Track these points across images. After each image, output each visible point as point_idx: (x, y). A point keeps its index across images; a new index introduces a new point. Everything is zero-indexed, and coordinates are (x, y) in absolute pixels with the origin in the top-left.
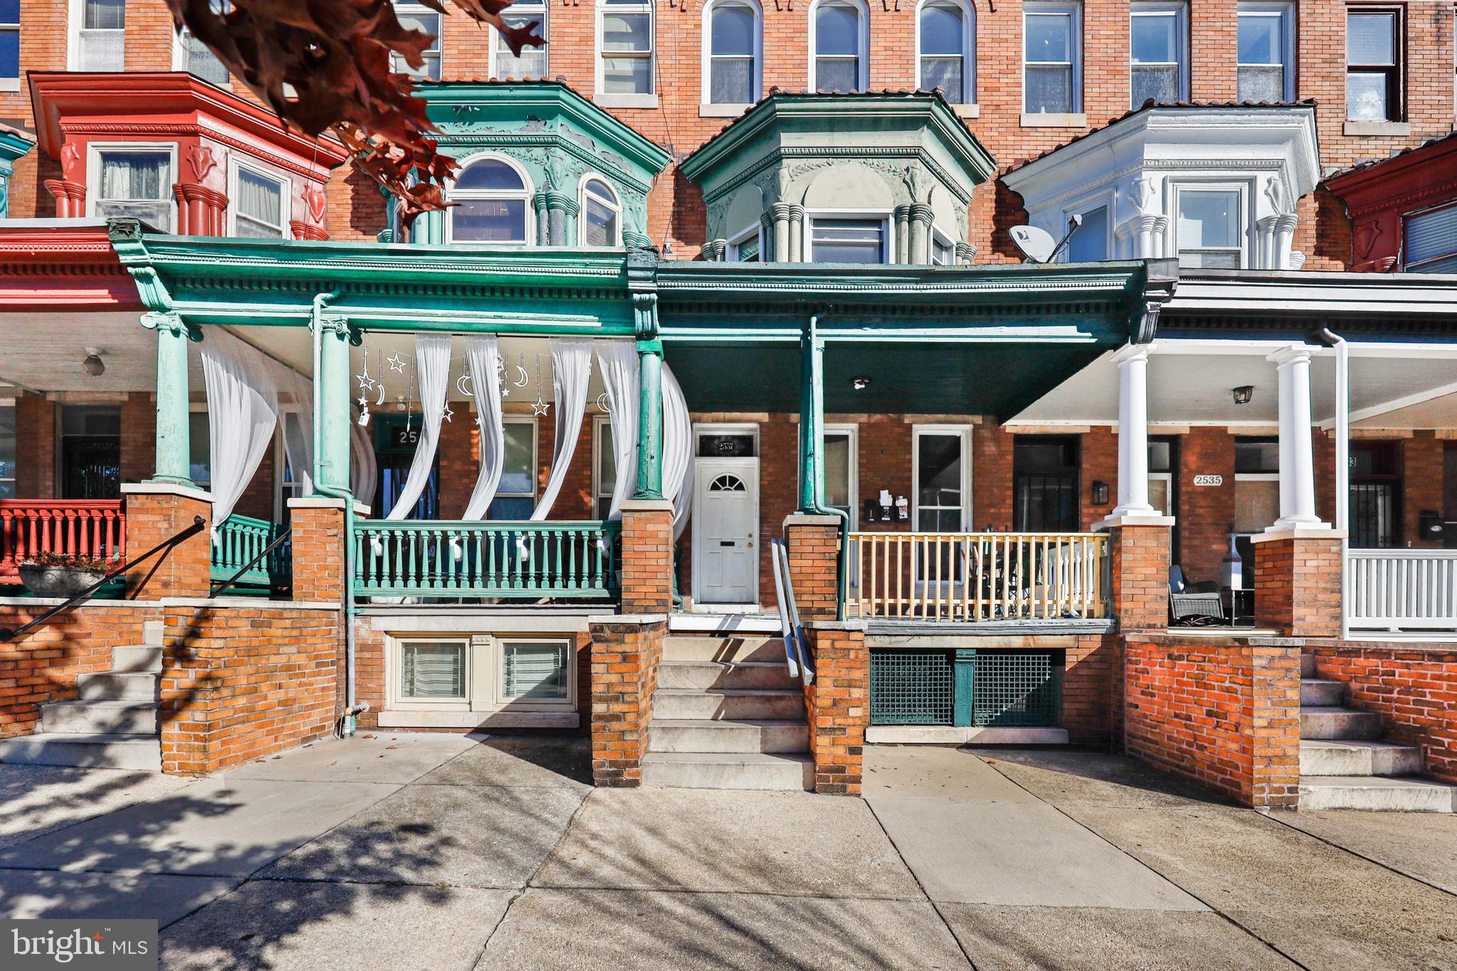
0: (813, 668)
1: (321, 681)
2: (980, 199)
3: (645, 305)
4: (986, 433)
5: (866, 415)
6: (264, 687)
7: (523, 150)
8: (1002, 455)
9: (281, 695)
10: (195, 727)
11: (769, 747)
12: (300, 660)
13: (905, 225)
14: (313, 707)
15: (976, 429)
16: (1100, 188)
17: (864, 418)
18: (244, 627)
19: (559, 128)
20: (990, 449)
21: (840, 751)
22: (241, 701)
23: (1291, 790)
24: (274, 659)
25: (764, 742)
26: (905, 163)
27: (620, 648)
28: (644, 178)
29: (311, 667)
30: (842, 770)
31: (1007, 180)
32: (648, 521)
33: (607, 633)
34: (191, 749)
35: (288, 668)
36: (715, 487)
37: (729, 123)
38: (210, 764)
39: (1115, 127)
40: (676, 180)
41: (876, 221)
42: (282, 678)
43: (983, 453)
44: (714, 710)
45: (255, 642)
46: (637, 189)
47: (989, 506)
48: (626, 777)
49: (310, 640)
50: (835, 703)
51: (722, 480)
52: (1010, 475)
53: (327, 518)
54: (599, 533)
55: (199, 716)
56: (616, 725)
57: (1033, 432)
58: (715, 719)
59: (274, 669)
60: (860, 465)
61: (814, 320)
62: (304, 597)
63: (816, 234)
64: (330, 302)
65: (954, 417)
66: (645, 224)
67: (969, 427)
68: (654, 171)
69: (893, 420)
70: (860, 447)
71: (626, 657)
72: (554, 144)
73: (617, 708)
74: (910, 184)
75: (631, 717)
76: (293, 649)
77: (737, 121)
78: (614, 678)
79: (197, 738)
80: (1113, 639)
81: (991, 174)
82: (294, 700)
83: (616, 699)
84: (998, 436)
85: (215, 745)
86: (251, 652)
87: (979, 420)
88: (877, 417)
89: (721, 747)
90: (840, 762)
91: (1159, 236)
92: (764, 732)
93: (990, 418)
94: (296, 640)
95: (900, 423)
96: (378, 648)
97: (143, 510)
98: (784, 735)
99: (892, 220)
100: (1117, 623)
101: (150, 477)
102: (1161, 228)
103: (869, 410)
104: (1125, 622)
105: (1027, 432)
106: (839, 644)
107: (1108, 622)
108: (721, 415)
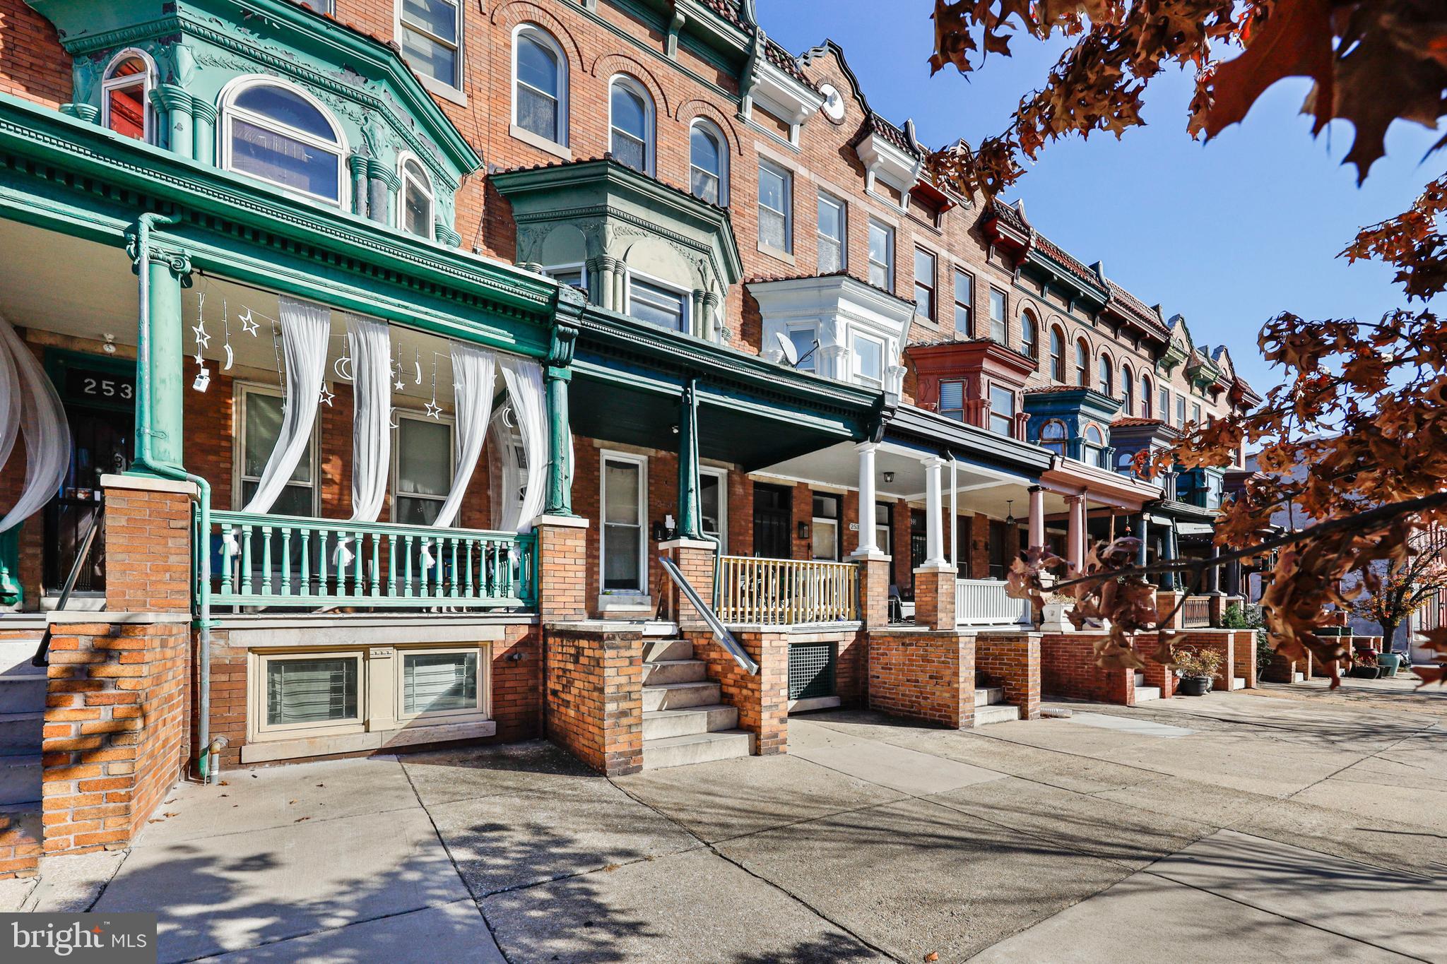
0: (756, 662)
1: (178, 714)
3: (566, 337)
4: (736, 478)
5: (654, 450)
7: (333, 98)
8: (746, 495)
10: (98, 785)
11: (713, 727)
13: (700, 306)
14: (173, 747)
15: (729, 473)
16: (810, 317)
17: (652, 452)
19: (381, 92)
20: (739, 490)
21: (775, 722)
22: (150, 744)
23: (971, 717)
25: (709, 723)
26: (703, 257)
27: (628, 653)
28: (455, 175)
29: (176, 696)
30: (776, 736)
31: (749, 288)
32: (565, 537)
33: (618, 640)
34: (101, 815)
37: (557, 162)
39: (824, 279)
40: (486, 188)
42: (166, 712)
43: (734, 494)
44: (659, 702)
46: (447, 183)
47: (738, 533)
48: (632, 765)
49: (177, 662)
50: (772, 687)
52: (751, 512)
53: (169, 505)
54: (511, 544)
55: (119, 769)
56: (625, 721)
57: (765, 481)
58: (660, 710)
60: (650, 492)
61: (694, 381)
63: (634, 290)
64: (159, 226)
65: (717, 462)
66: (453, 221)
67: (725, 471)
68: (464, 170)
69: (674, 458)
70: (650, 477)
72: (376, 108)
73: (624, 705)
75: (635, 713)
76: (172, 674)
77: (565, 164)
78: (623, 680)
79: (109, 798)
80: (862, 634)
81: (739, 279)
82: (168, 740)
83: (624, 698)
84: (744, 482)
87: (732, 466)
88: (663, 453)
89: (679, 732)
90: (774, 730)
92: (709, 716)
93: (739, 466)
96: (240, 667)
98: (722, 716)
99: (692, 299)
100: (865, 624)
102: (846, 356)
103: (658, 447)
104: (869, 623)
106: (774, 644)
107: (859, 623)
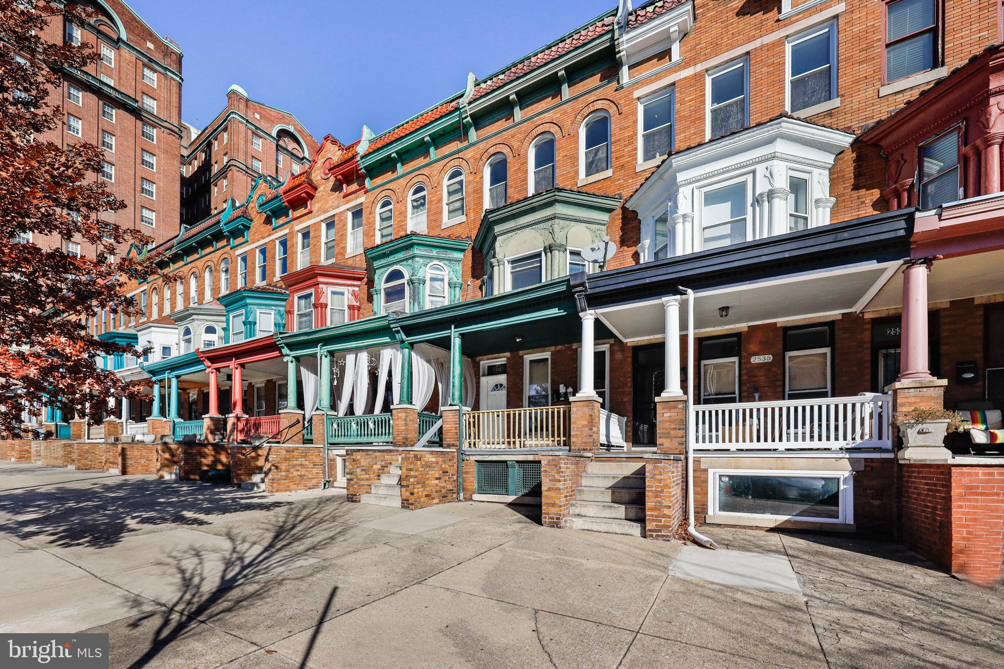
1: (315, 471)
2: (612, 220)
3: (398, 332)
4: (617, 349)
6: (292, 470)
7: (405, 262)
8: (626, 359)
9: (299, 473)
10: (270, 479)
12: (307, 463)
13: (549, 254)
14: (312, 478)
15: (611, 345)
16: (662, 203)
17: (553, 348)
18: (284, 452)
19: (416, 250)
20: (619, 356)
21: (408, 494)
22: (283, 474)
23: (558, 519)
24: (295, 462)
26: (550, 223)
28: (460, 255)
29: (311, 465)
30: (408, 500)
31: (627, 206)
32: (399, 413)
33: (349, 452)
34: (270, 486)
35: (301, 465)
36: (494, 390)
38: (274, 490)
39: (661, 169)
40: (473, 251)
41: (538, 255)
42: (299, 468)
43: (615, 360)
45: (288, 457)
46: (456, 261)
47: (618, 388)
48: (355, 499)
49: (310, 457)
50: (406, 476)
51: (496, 386)
52: (630, 369)
53: (320, 417)
57: (643, 343)
59: (296, 465)
60: (552, 373)
61: (453, 326)
62: (316, 443)
63: (513, 268)
64: (322, 346)
66: (460, 275)
67: (608, 345)
68: (464, 250)
69: (567, 348)
70: (553, 363)
71: (354, 460)
72: (415, 257)
74: (552, 233)
75: (355, 479)
76: (303, 459)
81: (618, 204)
82: (304, 475)
83: (351, 474)
84: (624, 350)
85: (275, 485)
86: (286, 459)
87: (613, 341)
88: (560, 347)
90: (408, 498)
91: (688, 225)
93: (617, 339)
94: (305, 457)
95: (570, 349)
96: (334, 460)
97: (284, 418)
99: (543, 254)
101: (286, 408)
102: (690, 219)
103: (556, 345)
105: (639, 344)
108: (490, 356)
